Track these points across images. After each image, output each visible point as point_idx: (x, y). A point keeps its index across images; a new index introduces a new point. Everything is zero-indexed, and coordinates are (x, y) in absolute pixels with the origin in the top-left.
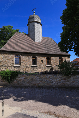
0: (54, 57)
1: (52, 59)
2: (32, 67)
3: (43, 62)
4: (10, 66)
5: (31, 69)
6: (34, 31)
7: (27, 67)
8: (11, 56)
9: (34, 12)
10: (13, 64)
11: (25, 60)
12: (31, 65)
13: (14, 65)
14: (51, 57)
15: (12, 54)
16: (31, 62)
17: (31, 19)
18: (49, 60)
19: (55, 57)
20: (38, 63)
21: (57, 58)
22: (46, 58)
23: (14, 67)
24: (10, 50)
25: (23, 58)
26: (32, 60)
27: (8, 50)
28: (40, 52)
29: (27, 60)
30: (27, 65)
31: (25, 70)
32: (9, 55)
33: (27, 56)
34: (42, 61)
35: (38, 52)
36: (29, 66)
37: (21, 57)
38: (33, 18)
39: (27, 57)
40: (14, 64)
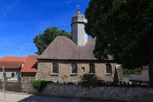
0: (99, 64)
1: (96, 66)
2: (71, 75)
3: (84, 70)
4: (47, 74)
5: (70, 78)
6: (77, 33)
7: (65, 76)
8: (48, 64)
9: (79, 10)
10: (50, 72)
11: (63, 68)
12: (70, 73)
13: (52, 74)
14: (95, 64)
15: (50, 62)
16: (70, 70)
17: (74, 19)
18: (93, 67)
19: (101, 64)
20: (78, 71)
21: (103, 64)
22: (88, 65)
23: (52, 75)
24: (47, 58)
25: (61, 66)
26: (71, 68)
27: (45, 58)
28: (81, 59)
29: (66, 68)
30: (66, 74)
31: (63, 78)
32: (47, 63)
33: (66, 63)
34: (83, 68)
35: (78, 59)
36: (68, 75)
37: (59, 64)
38: (76, 18)
39: (66, 65)
40: (52, 72)
